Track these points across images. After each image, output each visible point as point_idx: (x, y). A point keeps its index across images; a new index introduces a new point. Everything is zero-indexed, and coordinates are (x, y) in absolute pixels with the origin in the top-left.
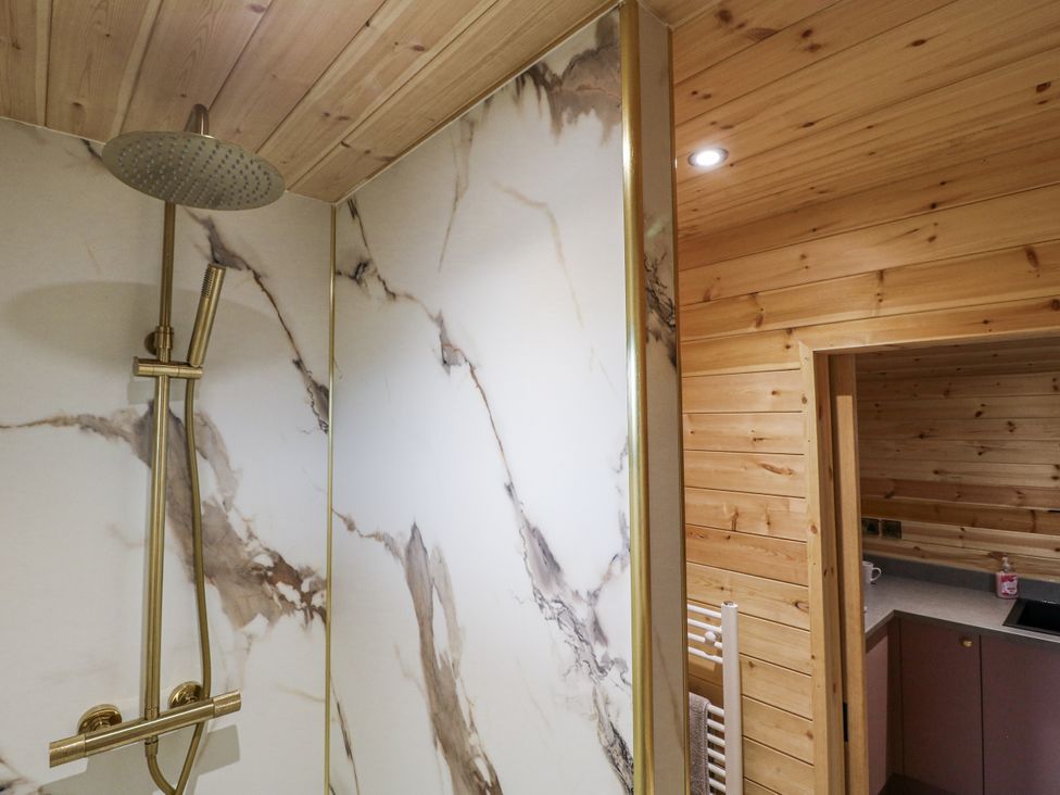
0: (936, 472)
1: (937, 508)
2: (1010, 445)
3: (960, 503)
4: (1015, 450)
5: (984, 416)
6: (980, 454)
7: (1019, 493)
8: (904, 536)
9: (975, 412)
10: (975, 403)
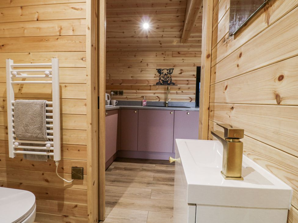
0: (132, 77)
1: (131, 86)
2: (147, 70)
3: (136, 84)
4: (148, 71)
5: (142, 62)
6: (141, 72)
7: (148, 81)
8: (124, 94)
9: (140, 61)
10: (141, 59)
